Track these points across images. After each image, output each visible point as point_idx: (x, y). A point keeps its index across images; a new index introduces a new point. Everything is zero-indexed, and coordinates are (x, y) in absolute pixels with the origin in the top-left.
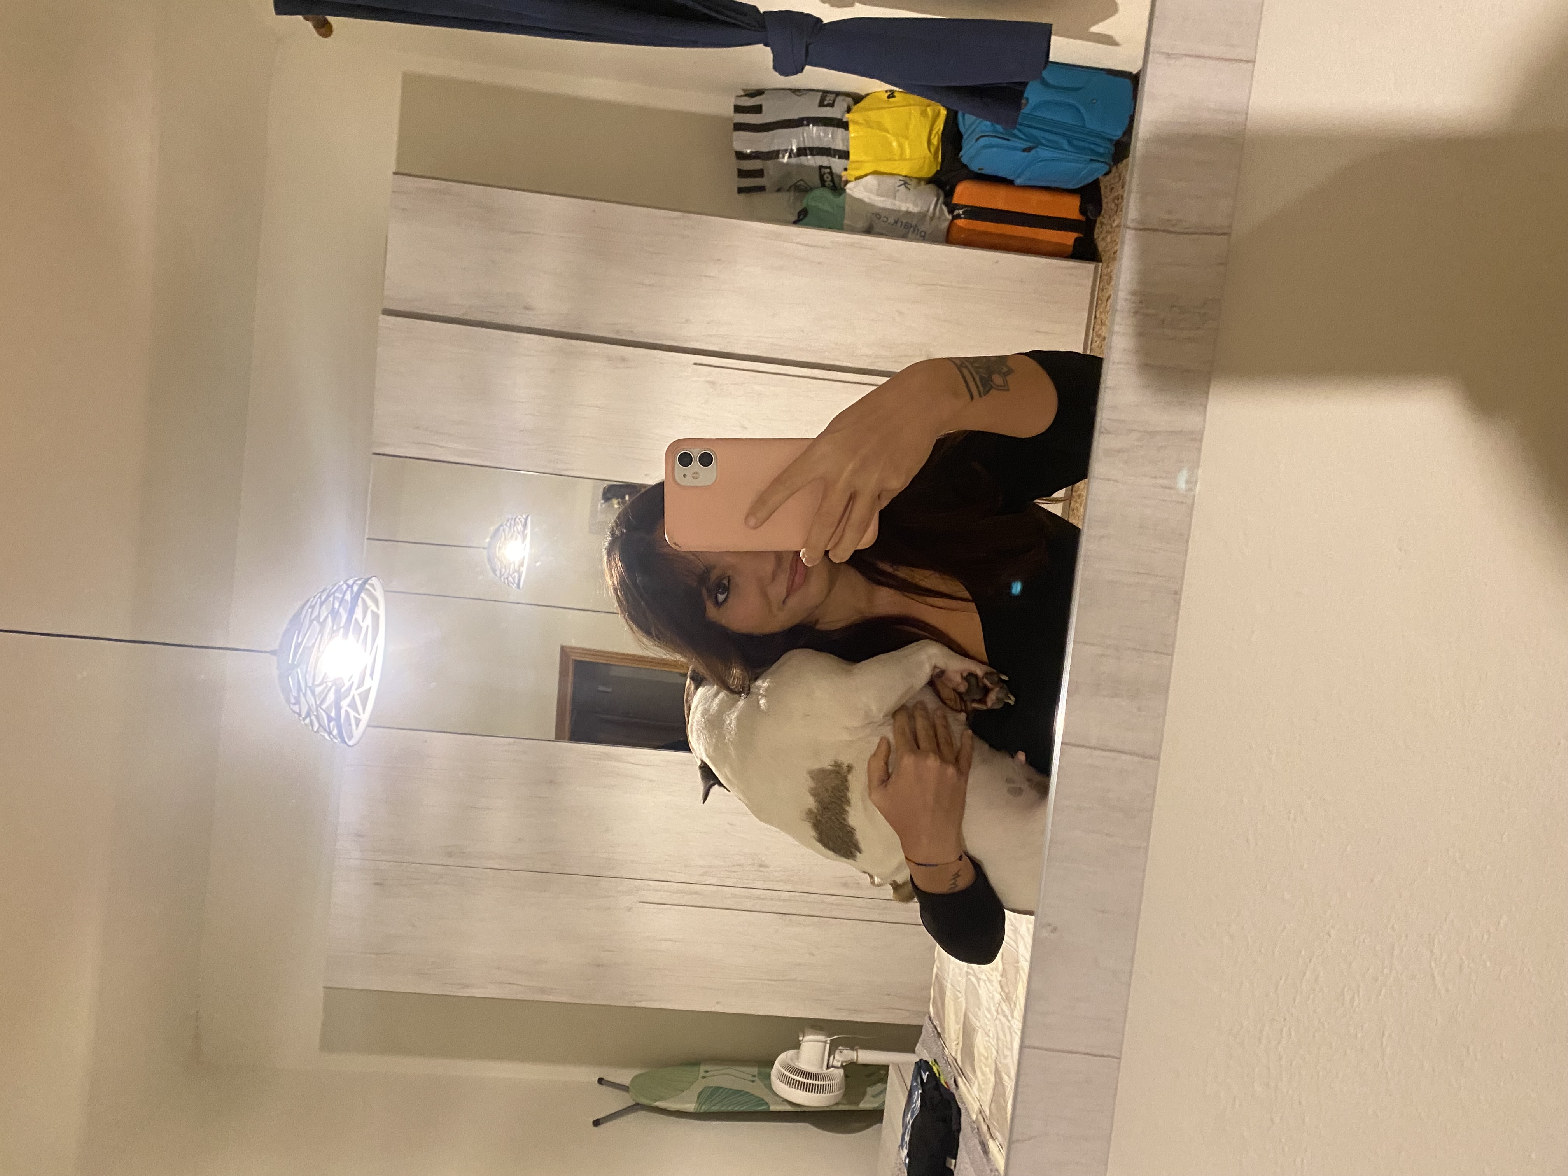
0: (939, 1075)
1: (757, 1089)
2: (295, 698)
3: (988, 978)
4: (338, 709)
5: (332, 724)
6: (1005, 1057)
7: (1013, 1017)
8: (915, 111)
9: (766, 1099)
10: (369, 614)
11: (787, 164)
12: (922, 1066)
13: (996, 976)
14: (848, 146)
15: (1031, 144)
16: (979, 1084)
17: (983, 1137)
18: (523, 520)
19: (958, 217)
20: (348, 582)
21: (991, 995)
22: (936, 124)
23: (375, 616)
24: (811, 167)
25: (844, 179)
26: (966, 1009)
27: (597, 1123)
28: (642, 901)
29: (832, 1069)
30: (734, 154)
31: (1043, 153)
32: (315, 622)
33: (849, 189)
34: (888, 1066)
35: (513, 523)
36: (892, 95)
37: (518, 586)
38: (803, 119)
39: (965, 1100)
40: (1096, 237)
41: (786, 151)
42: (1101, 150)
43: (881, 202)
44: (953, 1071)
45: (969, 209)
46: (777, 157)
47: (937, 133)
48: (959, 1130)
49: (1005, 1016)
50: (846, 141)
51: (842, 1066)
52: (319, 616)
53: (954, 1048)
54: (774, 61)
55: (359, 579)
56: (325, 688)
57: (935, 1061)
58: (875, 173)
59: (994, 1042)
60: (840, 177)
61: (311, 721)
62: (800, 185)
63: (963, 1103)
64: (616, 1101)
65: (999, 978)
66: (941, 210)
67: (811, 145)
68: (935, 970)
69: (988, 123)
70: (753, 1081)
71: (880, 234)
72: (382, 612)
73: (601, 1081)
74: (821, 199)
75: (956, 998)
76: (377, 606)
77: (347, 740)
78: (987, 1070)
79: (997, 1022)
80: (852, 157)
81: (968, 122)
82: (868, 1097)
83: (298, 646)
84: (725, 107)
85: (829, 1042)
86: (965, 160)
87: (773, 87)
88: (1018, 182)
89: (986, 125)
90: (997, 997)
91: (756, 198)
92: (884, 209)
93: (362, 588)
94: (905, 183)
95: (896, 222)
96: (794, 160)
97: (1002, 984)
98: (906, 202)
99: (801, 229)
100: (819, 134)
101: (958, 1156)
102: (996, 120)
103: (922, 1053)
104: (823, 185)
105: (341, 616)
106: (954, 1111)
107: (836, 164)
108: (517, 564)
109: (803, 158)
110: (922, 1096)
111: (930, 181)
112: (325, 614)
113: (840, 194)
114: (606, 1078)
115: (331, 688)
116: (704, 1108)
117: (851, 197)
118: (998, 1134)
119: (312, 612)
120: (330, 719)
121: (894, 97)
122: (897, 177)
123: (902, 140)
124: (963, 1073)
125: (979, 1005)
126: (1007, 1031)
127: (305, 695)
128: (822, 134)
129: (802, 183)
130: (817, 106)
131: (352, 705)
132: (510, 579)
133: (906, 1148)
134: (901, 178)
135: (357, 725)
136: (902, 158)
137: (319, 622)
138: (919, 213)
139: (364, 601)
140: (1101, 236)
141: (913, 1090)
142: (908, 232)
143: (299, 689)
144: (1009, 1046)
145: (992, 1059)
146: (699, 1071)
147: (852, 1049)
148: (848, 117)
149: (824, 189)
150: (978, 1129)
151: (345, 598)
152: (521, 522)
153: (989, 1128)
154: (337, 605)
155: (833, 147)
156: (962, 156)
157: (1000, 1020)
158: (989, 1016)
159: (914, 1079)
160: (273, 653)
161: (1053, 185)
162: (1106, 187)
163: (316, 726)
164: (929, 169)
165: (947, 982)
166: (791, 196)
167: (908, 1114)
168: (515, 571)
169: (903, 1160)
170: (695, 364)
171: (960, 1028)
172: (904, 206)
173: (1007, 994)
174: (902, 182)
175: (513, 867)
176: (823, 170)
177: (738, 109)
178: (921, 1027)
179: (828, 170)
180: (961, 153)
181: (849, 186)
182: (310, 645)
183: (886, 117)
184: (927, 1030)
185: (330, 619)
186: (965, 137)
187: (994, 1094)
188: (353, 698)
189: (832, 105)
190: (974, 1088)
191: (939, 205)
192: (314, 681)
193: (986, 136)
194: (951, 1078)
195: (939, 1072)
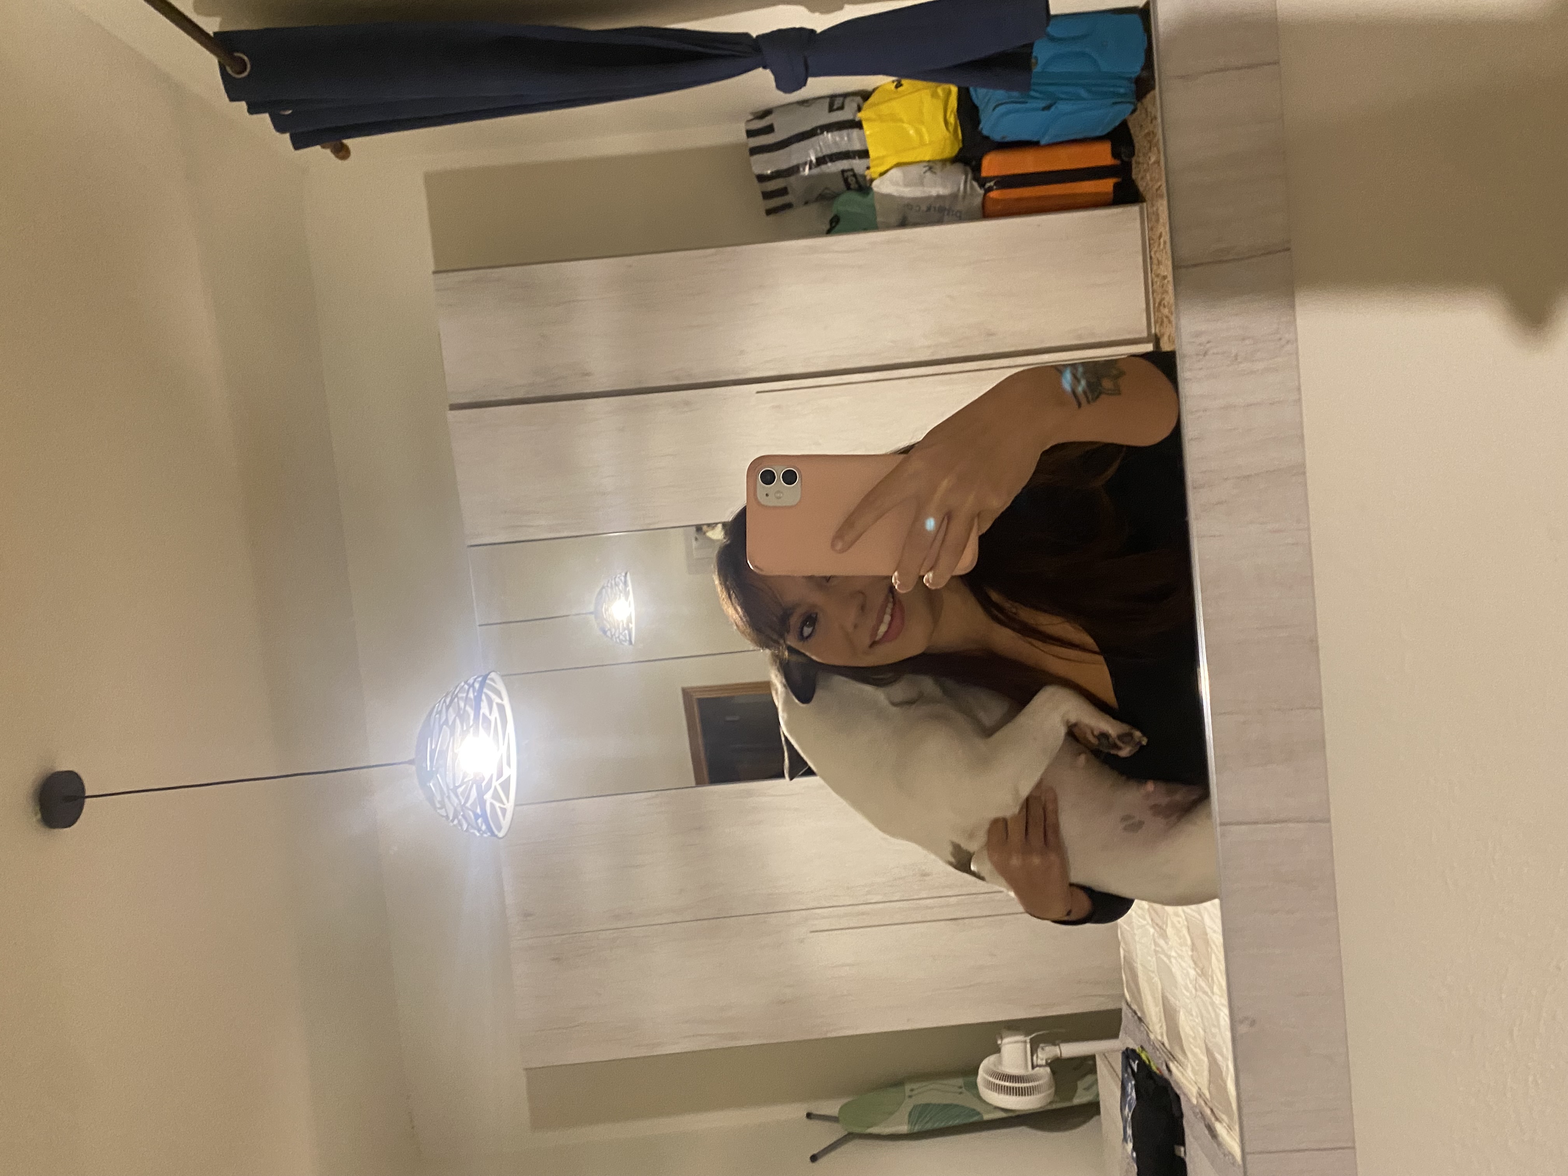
0: (1149, 1061)
1: (966, 1100)
2: (439, 802)
3: (1178, 954)
4: (483, 803)
5: (480, 821)
7: (1213, 993)
8: (926, 96)
9: (979, 1110)
10: (495, 707)
11: (809, 177)
12: (1129, 1055)
13: (1187, 951)
14: (865, 145)
15: (1050, 102)
16: (1192, 1067)
17: (1208, 1121)
18: (623, 578)
19: (990, 189)
20: (468, 682)
21: (1185, 972)
22: (950, 103)
23: (501, 708)
24: (833, 174)
25: (868, 178)
26: (1163, 989)
27: (814, 1158)
28: (812, 930)
29: (1037, 1069)
30: (755, 180)
31: (1063, 107)
32: (444, 726)
33: (878, 187)
34: (1094, 1056)
35: (613, 583)
36: (899, 85)
37: (631, 643)
38: (815, 129)
39: (1181, 1085)
40: (1134, 177)
41: (805, 164)
42: (1122, 91)
43: (910, 192)
44: (1163, 1056)
45: (999, 179)
46: (798, 171)
47: (952, 111)
48: (1181, 1116)
49: (1205, 993)
50: (863, 139)
51: (1048, 1064)
52: (447, 720)
53: (1158, 1031)
54: (776, 81)
55: (478, 677)
56: (466, 788)
57: (1142, 1047)
58: (898, 165)
59: (1198, 1020)
60: (864, 177)
61: (459, 821)
63: (1180, 1088)
64: (828, 1134)
65: (1190, 953)
66: (972, 187)
67: (829, 152)
68: (1121, 952)
69: (1002, 92)
70: (961, 1093)
71: (916, 225)
72: (506, 702)
73: (809, 1115)
74: (849, 203)
75: (1150, 980)
76: (501, 699)
77: (496, 832)
78: (1197, 1050)
79: (1198, 999)
80: (871, 153)
81: (979, 95)
82: (1080, 1091)
83: (433, 752)
84: (736, 133)
85: (1028, 1041)
86: (985, 132)
87: (780, 104)
88: (1043, 142)
89: (1000, 94)
90: (1192, 973)
91: (786, 215)
92: (914, 198)
93: (483, 684)
94: (930, 168)
95: (929, 209)
96: (816, 171)
97: (1195, 958)
98: (935, 187)
100: (835, 139)
101: (1186, 1142)
102: (1010, 88)
103: (1126, 1040)
104: (848, 187)
105: (469, 716)
106: (1172, 1096)
107: (857, 164)
108: (625, 622)
109: (824, 167)
110: (1137, 1088)
111: (955, 160)
112: (454, 716)
113: (867, 194)
114: (815, 1112)
115: (472, 787)
116: (917, 1129)
117: (880, 194)
118: (1224, 1117)
119: (440, 718)
120: (477, 817)
121: (901, 85)
122: (921, 164)
123: (918, 125)
124: (1174, 1058)
125: (1175, 983)
126: (1210, 1008)
127: (449, 797)
128: (837, 139)
129: (827, 191)
130: (827, 110)
131: (496, 796)
132: (621, 637)
133: (1131, 1142)
134: (926, 164)
135: (504, 815)
136: (922, 144)
137: (448, 725)
138: (950, 194)
139: (487, 695)
140: (1140, 176)
141: (1125, 1081)
142: (944, 215)
143: (442, 793)
144: (1216, 1023)
145: (1200, 1038)
146: (904, 1092)
147: (1054, 1044)
148: (860, 116)
149: (851, 192)
150: (1201, 1113)
151: (469, 696)
152: (621, 580)
153: (1212, 1110)
154: (462, 705)
155: (850, 149)
156: (982, 129)
157: (1200, 998)
158: (1188, 994)
159: (1124, 1070)
160: (411, 762)
162: (1135, 127)
163: (465, 826)
164: (950, 149)
165: (1137, 962)
166: (814, 209)
167: (1125, 1106)
168: (624, 629)
169: (1130, 1154)
170: (758, 392)
171: (1160, 1010)
172: (934, 192)
173: (1202, 970)
174: (927, 168)
175: (679, 919)
176: (846, 174)
177: (751, 133)
178: (1120, 1010)
179: (850, 173)
180: (981, 126)
181: (875, 184)
182: (445, 748)
183: (897, 106)
184: (1126, 1014)
185: (458, 721)
186: (981, 109)
187: (1210, 1075)
188: (495, 789)
189: (842, 108)
190: (1188, 1071)
191: (968, 183)
192: (454, 783)
193: (1002, 104)
194: (1162, 1064)
195: (1148, 1059)
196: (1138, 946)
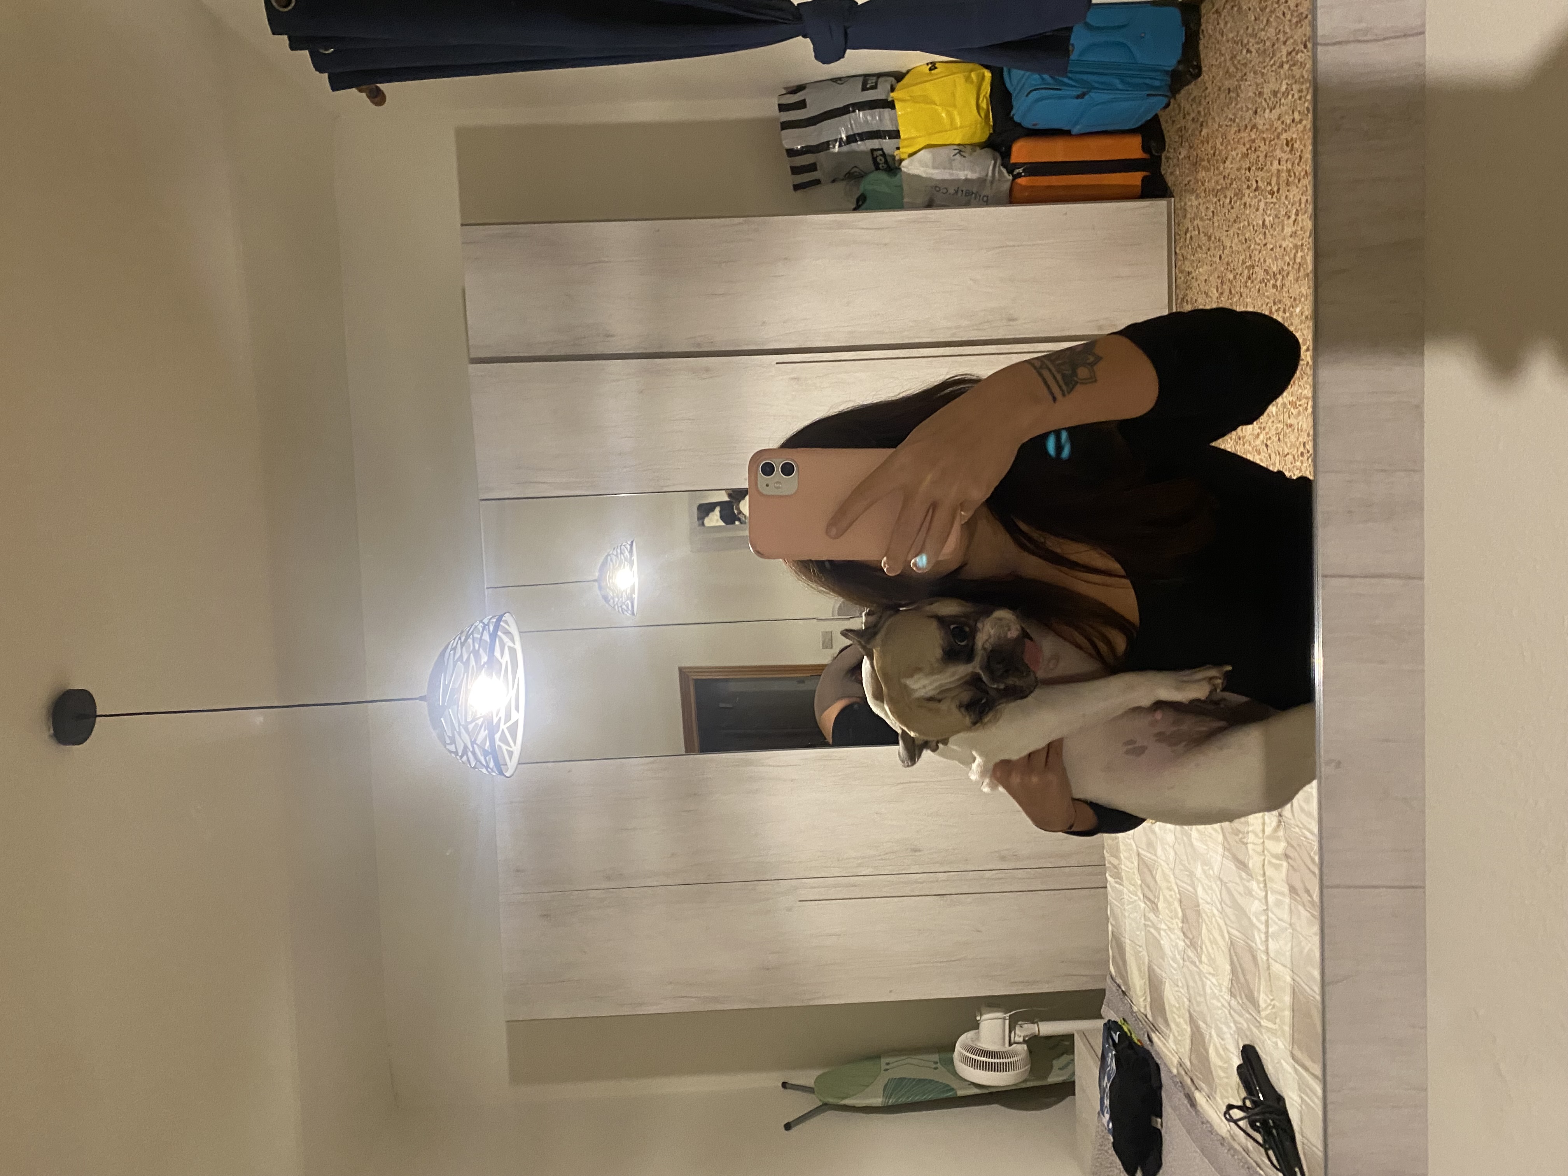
0: (1131, 1034)
1: (941, 1076)
2: (450, 738)
3: (1169, 927)
4: (491, 743)
5: (488, 758)
6: (1199, 1004)
7: (1201, 962)
8: (959, 79)
9: (953, 1085)
10: (506, 651)
11: (839, 153)
12: (1111, 1027)
13: (1177, 923)
14: (897, 125)
15: (1085, 90)
16: (1175, 1036)
17: (1187, 1089)
18: (628, 547)
19: (1019, 175)
20: (483, 621)
21: (1174, 944)
22: (983, 88)
23: (513, 651)
24: (862, 152)
25: (897, 158)
26: (1149, 962)
27: (788, 1127)
28: (800, 899)
29: (1015, 1045)
30: (785, 153)
31: (1096, 96)
32: (459, 663)
33: (906, 167)
34: (1073, 1035)
35: (619, 551)
36: (934, 66)
37: (633, 614)
38: (847, 106)
39: (1162, 1055)
40: (1163, 173)
41: (836, 141)
42: (1157, 83)
43: (938, 174)
44: (1145, 1027)
45: (1029, 165)
46: (828, 148)
47: (985, 96)
48: (1160, 1087)
49: (1193, 963)
50: (895, 120)
51: (1025, 1041)
52: (461, 656)
53: (1142, 1004)
54: (815, 51)
55: (494, 617)
56: (477, 724)
57: (1124, 1019)
58: (928, 147)
59: (1184, 991)
60: (893, 157)
61: (468, 759)
62: (856, 172)
64: (804, 1103)
65: (1180, 925)
66: (1000, 172)
67: (860, 131)
68: (1110, 928)
69: (1036, 76)
70: (936, 1068)
72: (518, 647)
73: (784, 1085)
74: (877, 182)
75: (1137, 954)
76: (514, 642)
77: (503, 772)
78: (1181, 1020)
79: (1185, 969)
80: (902, 135)
81: (1015, 79)
82: (1055, 1070)
83: (446, 686)
84: (768, 108)
85: (1007, 1018)
86: (1017, 119)
87: (813, 80)
88: (1075, 131)
89: (1034, 79)
90: (1181, 944)
91: (811, 191)
92: (943, 181)
93: (497, 626)
94: (960, 151)
95: (957, 192)
96: (845, 148)
97: (1185, 930)
98: (964, 170)
99: (862, 214)
100: (866, 118)
101: (1164, 1113)
102: (1044, 72)
103: (1109, 1014)
104: (877, 166)
105: (482, 656)
107: (887, 144)
108: (628, 591)
109: (853, 145)
110: (1117, 1058)
111: (985, 145)
112: (467, 654)
113: (895, 175)
114: (791, 1082)
115: (482, 724)
116: (891, 1101)
117: (909, 175)
118: (1203, 1085)
119: (454, 654)
120: (485, 753)
121: (936, 68)
122: (950, 147)
123: (950, 109)
124: (1156, 1029)
125: (1163, 956)
126: (1197, 977)
127: (459, 733)
128: (869, 118)
129: (855, 169)
130: (860, 91)
131: (504, 739)
132: (624, 606)
133: (1107, 1113)
134: (956, 147)
135: (511, 758)
136: (953, 127)
137: (462, 662)
138: (979, 179)
139: (500, 638)
141: (1105, 1053)
142: (971, 200)
143: (453, 728)
144: (1202, 993)
145: (1184, 1008)
146: (880, 1065)
147: (1032, 1022)
148: (893, 96)
149: (880, 172)
150: (1181, 1083)
151: (483, 638)
152: (626, 548)
153: (1192, 1080)
154: (477, 646)
155: (881, 128)
156: (1014, 115)
157: (1188, 967)
158: (1175, 966)
159: (1105, 1041)
160: (422, 698)
161: (1110, 128)
162: (1167, 122)
163: (473, 762)
164: (981, 135)
165: (1125, 937)
166: (841, 186)
167: (1104, 1078)
168: (627, 599)
169: (1106, 1125)
170: (777, 363)
171: (1145, 983)
172: (962, 175)
173: (1191, 940)
174: (957, 151)
175: (670, 882)
176: (876, 153)
177: (782, 108)
178: (1103, 989)
179: (881, 152)
180: (1013, 112)
181: (903, 163)
182: (457, 686)
183: (930, 89)
184: (1110, 990)
185: (472, 659)
186: (1014, 95)
187: (1192, 1044)
188: (503, 730)
189: (874, 87)
190: (1170, 1041)
191: (997, 169)
192: (466, 720)
193: (1035, 90)
194: (1144, 1035)
195: (1130, 1031)
196: (1127, 921)
